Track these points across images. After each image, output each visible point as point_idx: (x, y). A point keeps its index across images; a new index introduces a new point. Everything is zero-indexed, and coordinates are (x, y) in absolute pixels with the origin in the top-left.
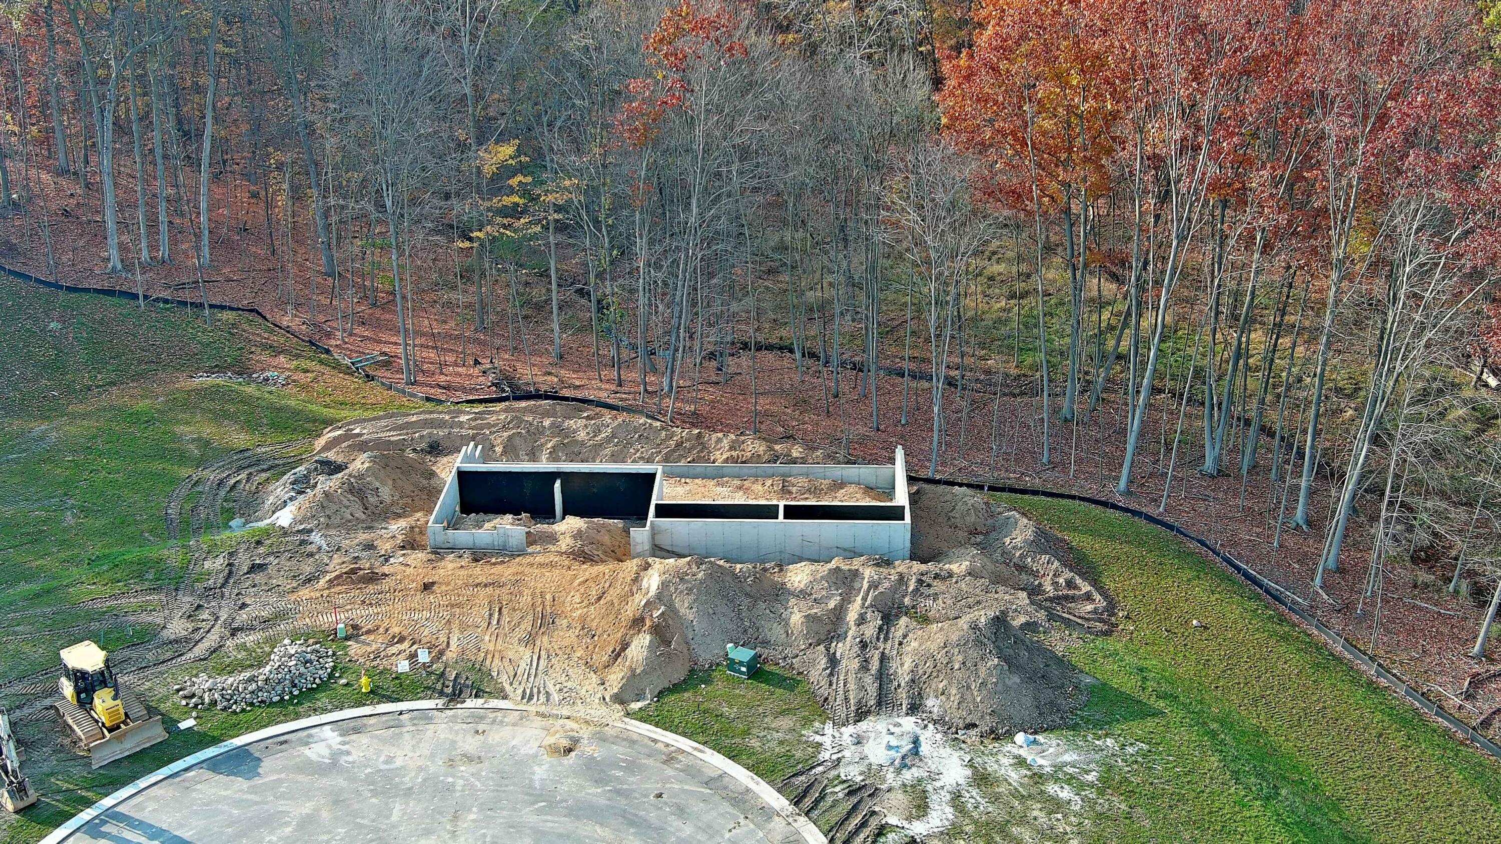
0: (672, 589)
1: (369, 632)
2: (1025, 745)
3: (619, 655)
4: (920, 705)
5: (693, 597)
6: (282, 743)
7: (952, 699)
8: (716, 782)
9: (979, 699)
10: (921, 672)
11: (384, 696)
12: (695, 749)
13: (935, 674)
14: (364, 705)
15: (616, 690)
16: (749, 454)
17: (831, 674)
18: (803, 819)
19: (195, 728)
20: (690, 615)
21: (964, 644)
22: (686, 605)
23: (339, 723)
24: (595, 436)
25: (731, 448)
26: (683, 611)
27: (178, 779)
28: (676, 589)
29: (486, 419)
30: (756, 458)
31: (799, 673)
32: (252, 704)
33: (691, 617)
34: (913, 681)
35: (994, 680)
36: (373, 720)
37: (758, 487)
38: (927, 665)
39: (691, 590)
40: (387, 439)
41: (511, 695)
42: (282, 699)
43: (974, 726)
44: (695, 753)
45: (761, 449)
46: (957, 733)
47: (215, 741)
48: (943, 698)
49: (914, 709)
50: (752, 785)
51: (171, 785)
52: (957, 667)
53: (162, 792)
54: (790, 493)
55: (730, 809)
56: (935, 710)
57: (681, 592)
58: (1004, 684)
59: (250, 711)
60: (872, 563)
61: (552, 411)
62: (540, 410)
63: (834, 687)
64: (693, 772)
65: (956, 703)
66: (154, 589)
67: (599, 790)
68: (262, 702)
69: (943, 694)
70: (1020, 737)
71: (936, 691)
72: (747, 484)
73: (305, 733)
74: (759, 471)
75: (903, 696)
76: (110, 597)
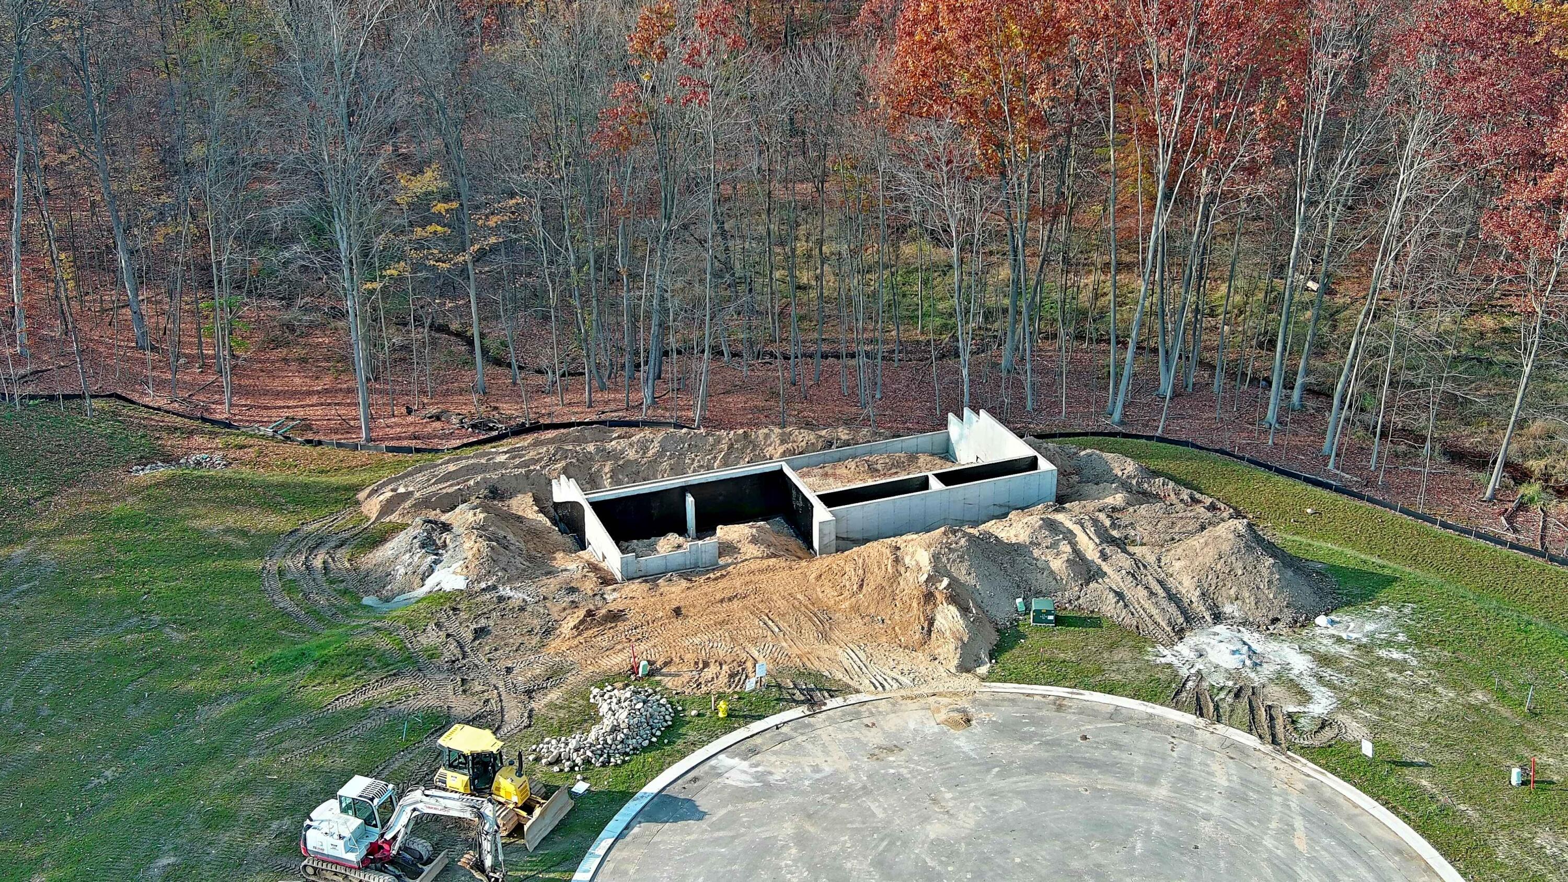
0: (944, 560)
1: (666, 664)
2: (1329, 626)
3: (930, 631)
4: (1220, 613)
5: (967, 563)
6: (695, 780)
7: (1247, 601)
8: (1115, 714)
9: (1271, 596)
10: (1206, 586)
11: (745, 717)
12: (1072, 693)
13: (1221, 584)
14: (735, 729)
15: (956, 662)
16: (804, 444)
17: (1126, 606)
18: (1219, 726)
19: (593, 789)
20: (971, 580)
21: (1238, 551)
22: (964, 572)
23: (729, 749)
24: (644, 453)
25: (783, 442)
26: (962, 579)
27: (628, 838)
28: (948, 559)
29: (524, 455)
30: (811, 447)
31: (1092, 612)
32: (627, 754)
33: (973, 582)
34: (1203, 594)
35: (1277, 577)
36: (758, 740)
37: (841, 471)
38: (1210, 577)
39: (962, 557)
40: (444, 491)
41: (861, 688)
42: (651, 742)
43: (1277, 620)
44: (1074, 696)
45: (811, 437)
46: (1268, 629)
47: (626, 796)
48: (1240, 602)
49: (1218, 617)
50: (1150, 711)
51: (627, 844)
52: (1240, 573)
53: (625, 854)
54: (877, 470)
55: (1153, 734)
56: (1236, 614)
57: (954, 561)
58: (1286, 579)
59: (630, 761)
60: (1050, 510)
61: (582, 438)
62: (571, 437)
63: (1137, 615)
64: (1091, 713)
65: (1253, 604)
66: (394, 675)
67: (1031, 746)
68: (634, 749)
69: (1237, 599)
70: (1321, 620)
71: (1229, 597)
72: (828, 469)
73: (706, 767)
74: (827, 458)
75: (1200, 608)
76: (354, 692)
